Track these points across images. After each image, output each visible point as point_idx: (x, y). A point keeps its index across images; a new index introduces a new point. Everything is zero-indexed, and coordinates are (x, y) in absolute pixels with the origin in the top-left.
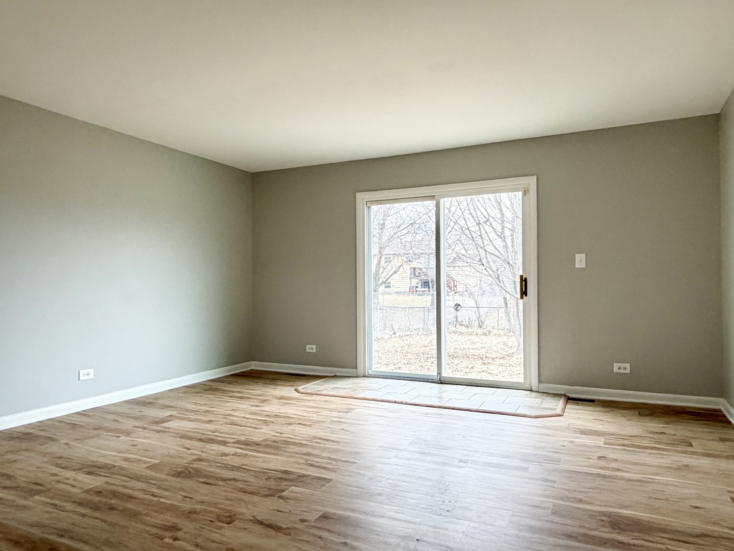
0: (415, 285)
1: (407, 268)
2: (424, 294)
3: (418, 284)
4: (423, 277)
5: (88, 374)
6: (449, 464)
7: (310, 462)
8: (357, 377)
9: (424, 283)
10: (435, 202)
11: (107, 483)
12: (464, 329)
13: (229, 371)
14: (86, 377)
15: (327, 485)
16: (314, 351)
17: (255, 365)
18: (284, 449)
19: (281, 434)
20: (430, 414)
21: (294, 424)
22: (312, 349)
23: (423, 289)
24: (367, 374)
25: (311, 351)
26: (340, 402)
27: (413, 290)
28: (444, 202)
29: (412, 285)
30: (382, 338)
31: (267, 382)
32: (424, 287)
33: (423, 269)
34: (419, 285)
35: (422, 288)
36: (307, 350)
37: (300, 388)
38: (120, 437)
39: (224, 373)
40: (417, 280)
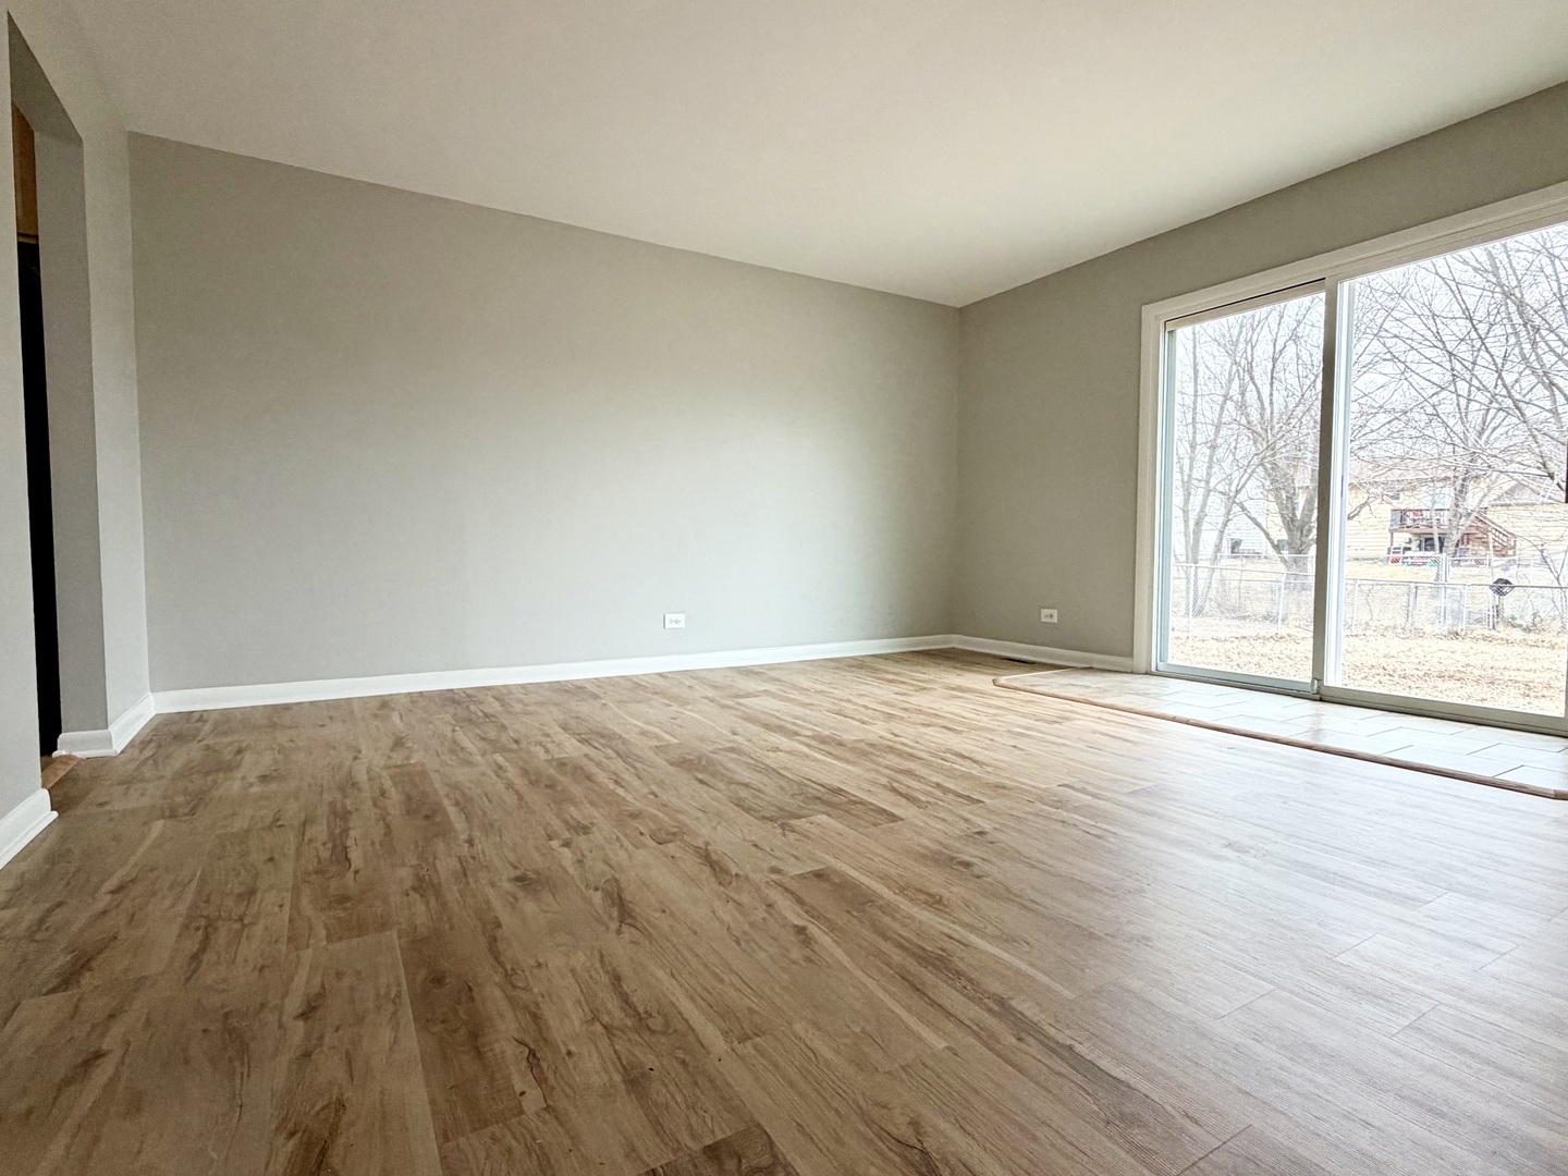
0: (1404, 545)
1: (1384, 511)
2: (1424, 564)
3: (1410, 541)
4: (1423, 529)
5: (677, 622)
6: (1192, 845)
7: (896, 785)
8: (1132, 673)
9: (1427, 540)
10: (1323, 295)
11: (586, 756)
12: (1517, 634)
13: (909, 646)
14: (674, 625)
15: (885, 826)
16: (1055, 620)
17: (956, 641)
18: (874, 758)
19: (896, 736)
20: (1238, 750)
21: (935, 725)
22: (1051, 616)
23: (1423, 553)
24: (1153, 669)
25: (1048, 620)
26: (1056, 706)
27: (1396, 556)
28: (1352, 291)
29: (1395, 545)
30: (1289, 635)
31: (958, 665)
32: (1426, 550)
33: (1424, 512)
34: (1414, 545)
35: (1420, 550)
36: (1043, 620)
37: (1003, 680)
38: (670, 706)
39: (900, 647)
40: (1408, 536)
